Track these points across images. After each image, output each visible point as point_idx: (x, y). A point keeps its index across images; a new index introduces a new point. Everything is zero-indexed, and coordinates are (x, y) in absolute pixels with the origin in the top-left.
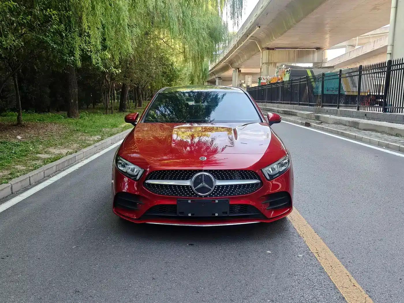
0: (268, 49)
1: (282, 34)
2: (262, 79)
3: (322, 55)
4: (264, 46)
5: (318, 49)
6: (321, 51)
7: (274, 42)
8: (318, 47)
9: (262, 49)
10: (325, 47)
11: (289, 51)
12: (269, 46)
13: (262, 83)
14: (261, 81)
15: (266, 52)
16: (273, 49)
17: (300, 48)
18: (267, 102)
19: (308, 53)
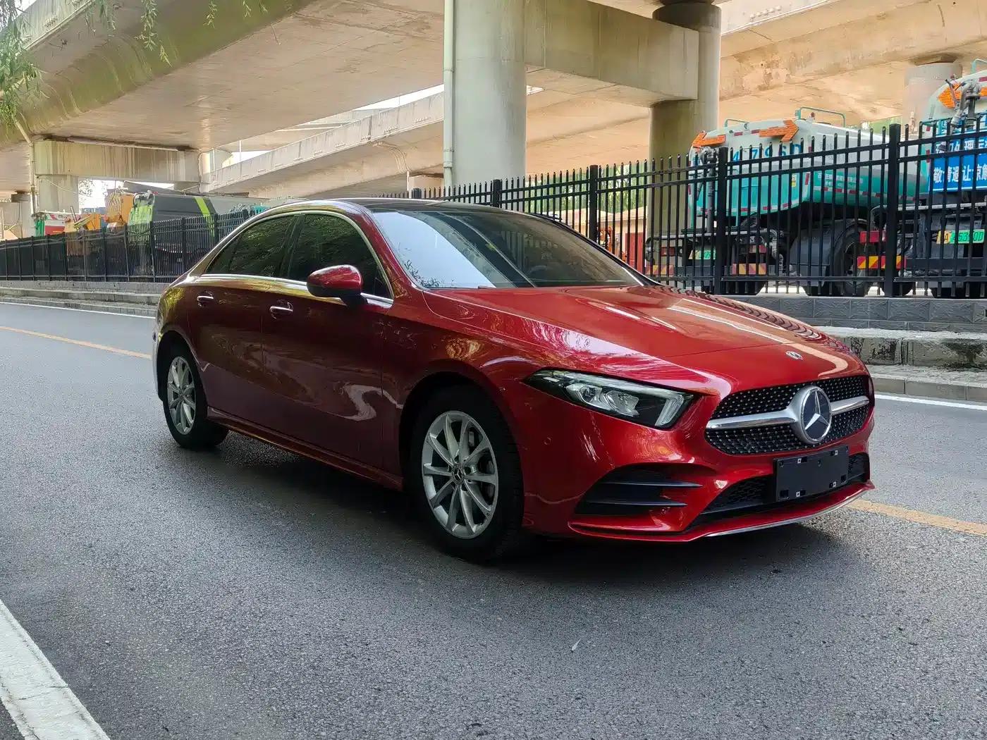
0: (49, 137)
1: (103, 103)
2: (49, 217)
3: (197, 164)
4: (37, 128)
5: (185, 148)
6: (193, 156)
7: (73, 121)
8: (187, 143)
9: (32, 135)
10: (202, 145)
11: (110, 147)
12: (56, 132)
13: (48, 227)
14: (47, 223)
15: (44, 147)
16: (65, 139)
17: (138, 144)
18: (89, 279)
19: (161, 158)
